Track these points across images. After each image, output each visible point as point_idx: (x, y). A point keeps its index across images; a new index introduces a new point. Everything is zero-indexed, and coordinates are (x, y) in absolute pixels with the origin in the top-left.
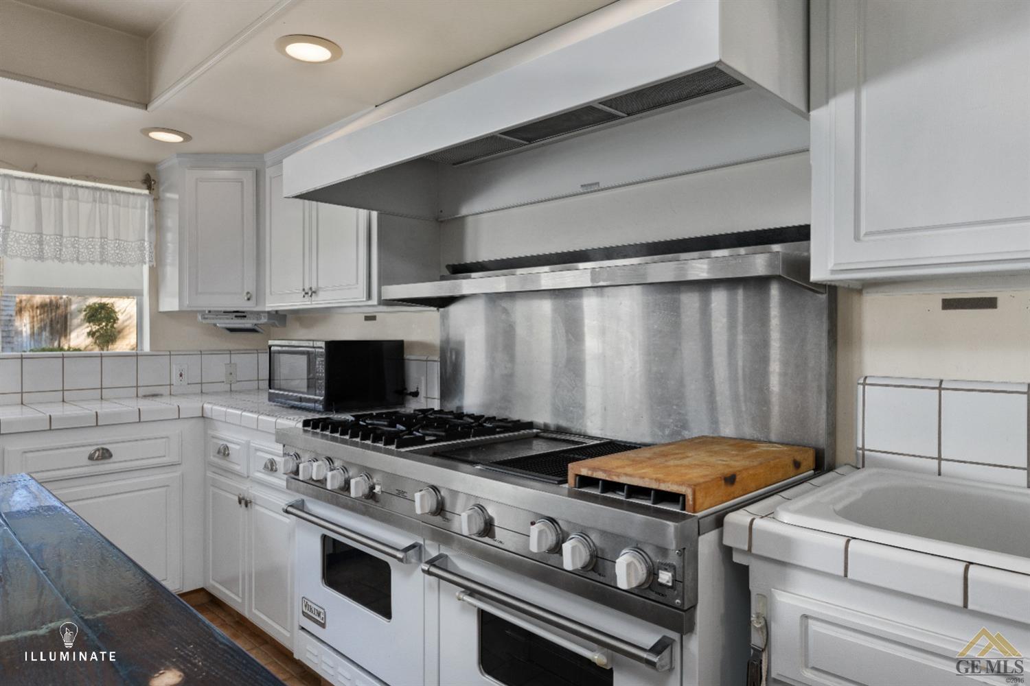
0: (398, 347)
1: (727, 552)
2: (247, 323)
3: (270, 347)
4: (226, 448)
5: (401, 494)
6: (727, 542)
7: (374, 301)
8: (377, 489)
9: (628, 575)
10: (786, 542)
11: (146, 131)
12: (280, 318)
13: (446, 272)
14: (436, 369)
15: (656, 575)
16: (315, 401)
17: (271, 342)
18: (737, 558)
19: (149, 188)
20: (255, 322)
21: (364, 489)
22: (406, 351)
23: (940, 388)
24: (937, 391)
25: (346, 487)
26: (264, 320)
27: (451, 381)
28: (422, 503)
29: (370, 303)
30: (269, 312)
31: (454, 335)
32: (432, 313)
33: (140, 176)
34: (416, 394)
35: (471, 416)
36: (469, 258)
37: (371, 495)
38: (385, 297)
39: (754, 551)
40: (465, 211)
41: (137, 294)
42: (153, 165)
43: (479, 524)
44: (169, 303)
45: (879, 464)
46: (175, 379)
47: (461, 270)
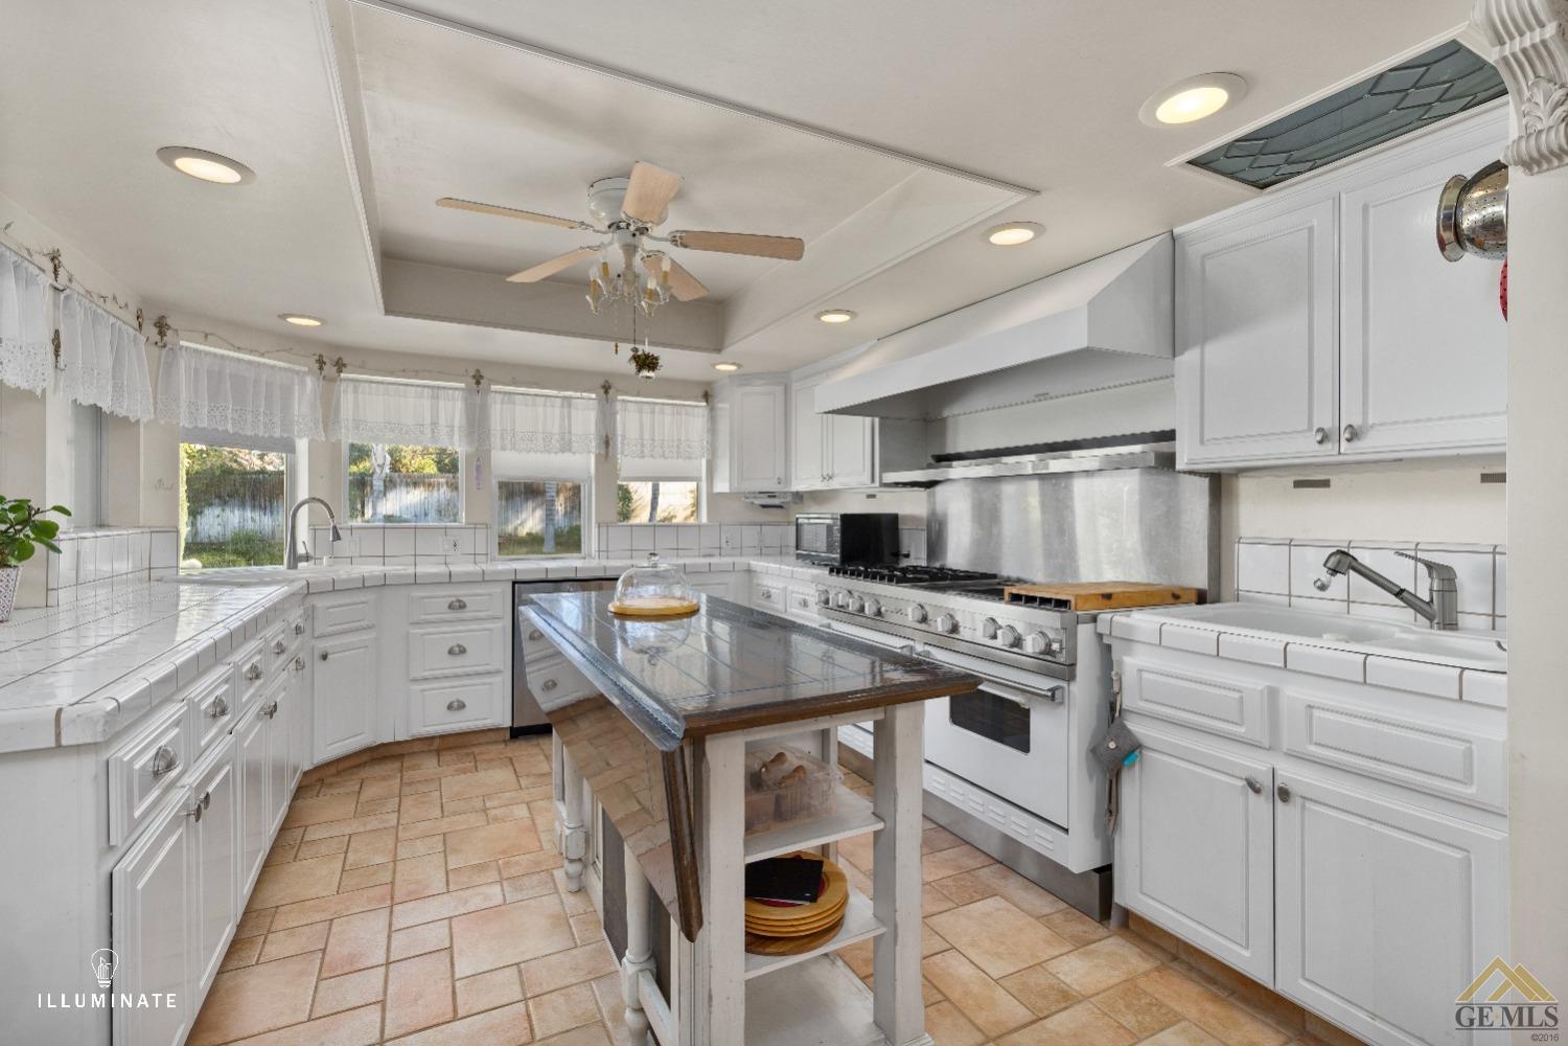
0: (893, 520)
1: (1100, 636)
2: (776, 501)
3: (797, 519)
4: (768, 592)
5: (899, 611)
6: (1099, 630)
7: (877, 484)
8: (883, 609)
9: (1033, 645)
10: (1130, 628)
11: (714, 365)
12: (799, 497)
13: (932, 461)
14: (924, 536)
15: (1050, 645)
16: (834, 559)
17: (798, 516)
18: (1106, 641)
19: (707, 401)
20: (782, 500)
21: (874, 609)
22: (900, 521)
23: (1290, 545)
24: (1287, 548)
25: (862, 609)
26: (789, 499)
27: (936, 545)
28: (911, 615)
29: (873, 485)
30: (793, 493)
31: (939, 509)
32: (922, 493)
33: (700, 393)
34: (907, 556)
35: (951, 570)
36: (951, 450)
37: (879, 613)
38: (885, 481)
39: (1113, 634)
40: (946, 413)
41: (698, 480)
42: (709, 384)
43: (948, 626)
44: (722, 486)
45: (1250, 600)
46: (724, 545)
47: (944, 459)
